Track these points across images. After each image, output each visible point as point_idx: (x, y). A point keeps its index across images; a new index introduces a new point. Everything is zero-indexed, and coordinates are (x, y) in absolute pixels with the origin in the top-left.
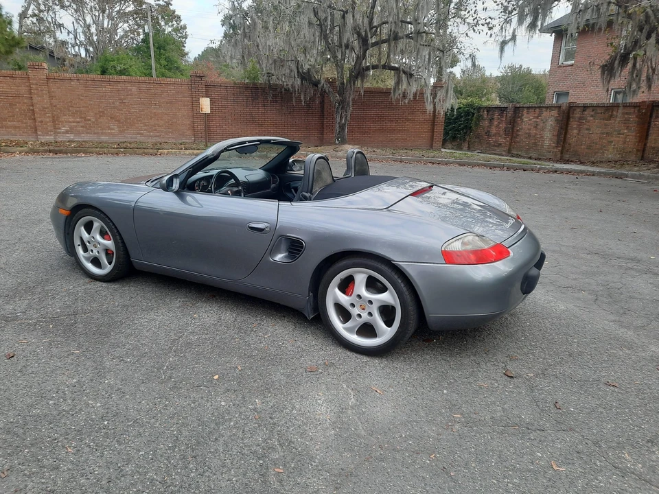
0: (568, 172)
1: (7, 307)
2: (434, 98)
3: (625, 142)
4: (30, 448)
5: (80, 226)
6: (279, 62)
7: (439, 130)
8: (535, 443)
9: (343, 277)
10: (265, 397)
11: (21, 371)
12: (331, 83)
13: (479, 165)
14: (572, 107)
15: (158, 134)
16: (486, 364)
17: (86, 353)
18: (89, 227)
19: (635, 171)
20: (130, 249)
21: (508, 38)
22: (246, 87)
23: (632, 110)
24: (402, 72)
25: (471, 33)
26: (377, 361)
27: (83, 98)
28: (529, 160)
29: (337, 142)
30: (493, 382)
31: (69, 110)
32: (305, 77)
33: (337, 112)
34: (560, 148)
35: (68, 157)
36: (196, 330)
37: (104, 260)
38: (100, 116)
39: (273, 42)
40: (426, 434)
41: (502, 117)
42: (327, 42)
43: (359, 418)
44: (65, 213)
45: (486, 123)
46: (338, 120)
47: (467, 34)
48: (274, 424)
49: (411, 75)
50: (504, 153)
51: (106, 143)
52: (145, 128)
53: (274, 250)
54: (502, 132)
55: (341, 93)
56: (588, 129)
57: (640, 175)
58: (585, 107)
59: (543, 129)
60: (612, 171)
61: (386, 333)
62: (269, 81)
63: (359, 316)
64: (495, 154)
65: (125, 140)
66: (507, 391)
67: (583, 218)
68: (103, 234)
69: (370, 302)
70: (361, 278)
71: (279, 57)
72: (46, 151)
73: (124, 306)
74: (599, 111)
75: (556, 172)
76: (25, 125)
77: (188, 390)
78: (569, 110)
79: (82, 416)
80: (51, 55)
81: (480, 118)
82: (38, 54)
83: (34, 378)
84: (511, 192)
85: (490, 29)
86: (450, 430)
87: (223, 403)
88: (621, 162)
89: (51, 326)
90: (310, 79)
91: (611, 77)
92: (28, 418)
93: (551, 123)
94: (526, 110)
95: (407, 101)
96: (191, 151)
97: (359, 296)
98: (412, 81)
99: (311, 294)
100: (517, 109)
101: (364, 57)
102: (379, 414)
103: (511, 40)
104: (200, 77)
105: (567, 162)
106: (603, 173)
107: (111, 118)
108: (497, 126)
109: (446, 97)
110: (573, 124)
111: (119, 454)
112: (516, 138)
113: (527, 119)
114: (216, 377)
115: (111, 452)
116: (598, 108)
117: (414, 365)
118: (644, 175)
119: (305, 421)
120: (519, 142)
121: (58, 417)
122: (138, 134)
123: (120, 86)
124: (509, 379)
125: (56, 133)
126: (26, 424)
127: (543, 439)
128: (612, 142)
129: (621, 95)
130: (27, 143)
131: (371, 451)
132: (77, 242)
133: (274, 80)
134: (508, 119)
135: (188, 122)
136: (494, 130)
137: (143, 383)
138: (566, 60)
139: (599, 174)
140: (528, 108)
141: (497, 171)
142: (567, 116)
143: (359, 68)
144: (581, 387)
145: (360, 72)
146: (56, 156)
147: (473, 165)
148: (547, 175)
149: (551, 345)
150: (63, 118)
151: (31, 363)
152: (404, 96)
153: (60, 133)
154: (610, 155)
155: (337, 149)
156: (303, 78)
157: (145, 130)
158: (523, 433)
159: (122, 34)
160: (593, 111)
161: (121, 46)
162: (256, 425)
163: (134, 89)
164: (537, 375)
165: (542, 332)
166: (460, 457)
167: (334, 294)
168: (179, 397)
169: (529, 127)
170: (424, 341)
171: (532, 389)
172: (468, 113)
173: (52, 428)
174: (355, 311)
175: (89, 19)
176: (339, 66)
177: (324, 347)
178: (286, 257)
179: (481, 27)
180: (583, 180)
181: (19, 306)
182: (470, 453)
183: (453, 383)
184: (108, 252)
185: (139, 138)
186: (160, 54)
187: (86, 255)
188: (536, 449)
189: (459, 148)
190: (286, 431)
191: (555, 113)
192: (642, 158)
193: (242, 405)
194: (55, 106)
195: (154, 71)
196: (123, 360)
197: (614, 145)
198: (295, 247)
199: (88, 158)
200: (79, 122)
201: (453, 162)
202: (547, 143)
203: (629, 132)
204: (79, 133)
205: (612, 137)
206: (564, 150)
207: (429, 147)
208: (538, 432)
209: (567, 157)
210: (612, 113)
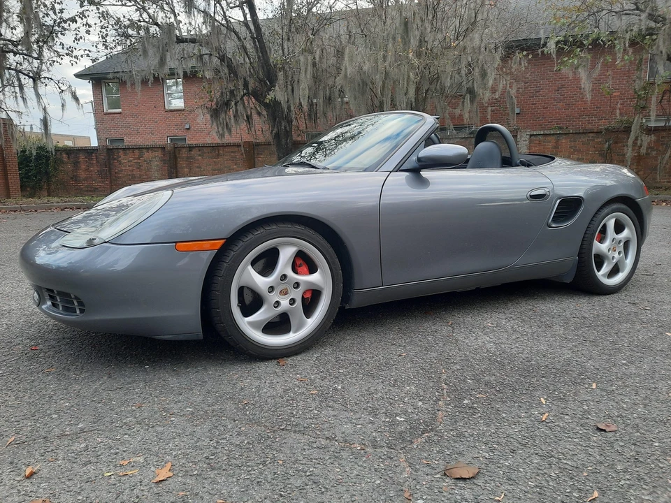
5: (245, 266)
7: (15, 176)
14: (177, 148)
23: (236, 149)
37: (301, 313)
41: (91, 159)
54: (95, 176)
58: (191, 148)
59: (148, 170)
63: (614, 257)
69: (621, 241)
74: (206, 151)
78: (175, 151)
81: (59, 162)
93: (156, 163)
94: (121, 152)
97: (614, 240)
108: (86, 170)
110: (182, 163)
113: (126, 160)
116: (204, 148)
120: (122, 184)
132: (236, 300)
138: (111, 108)
140: (125, 149)
142: (174, 155)
160: (200, 150)
174: (611, 255)
191: (158, 154)
210: (218, 152)
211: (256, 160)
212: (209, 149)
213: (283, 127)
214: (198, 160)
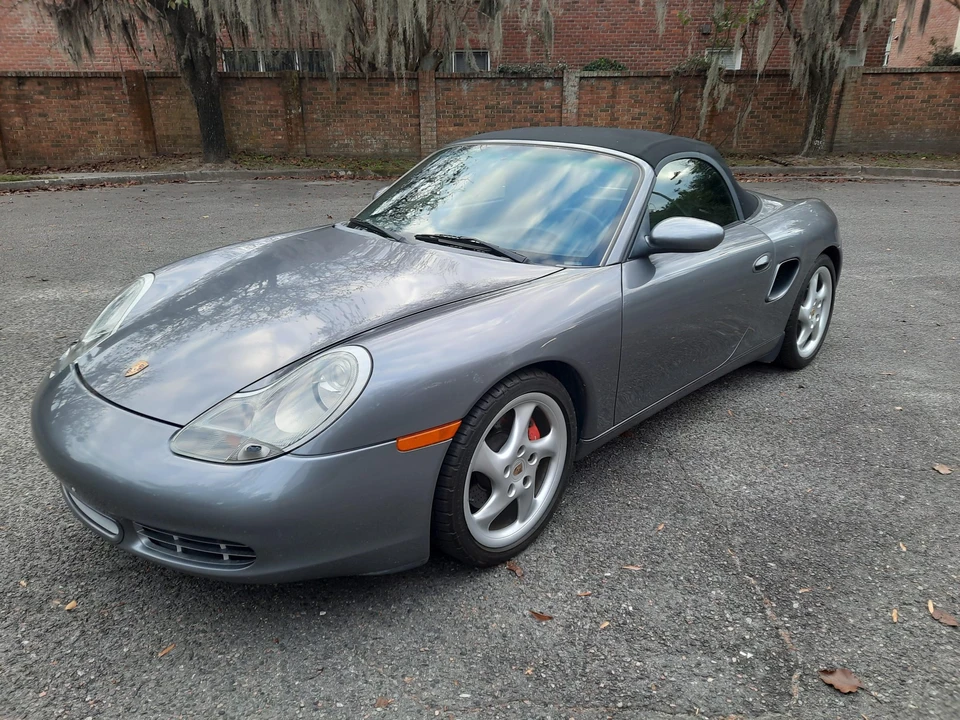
3: (118, 132)
56: (45, 115)
57: (202, 173)
58: (21, 78)
74: (52, 85)
88: (127, 160)
116: (49, 81)
118: (206, 174)
128: (96, 133)
154: (100, 153)
160: (41, 84)
192: (157, 152)
197: (103, 137)
203: (120, 116)
205: (93, 125)
206: (9, 153)
210: (78, 87)
211: (152, 104)
212: (59, 83)
213: (200, 50)
214: (39, 102)
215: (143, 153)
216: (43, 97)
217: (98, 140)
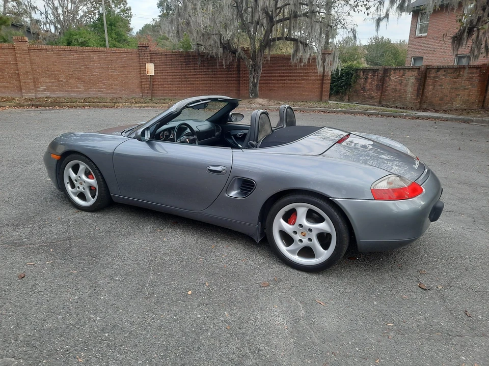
0: (428, 118)
1: (14, 233)
2: (324, 62)
3: (469, 95)
4: (47, 359)
5: (69, 168)
6: (206, 36)
7: (327, 87)
8: (458, 348)
9: (287, 210)
10: (232, 310)
11: (32, 290)
12: (246, 51)
13: (360, 113)
14: (428, 69)
15: (114, 91)
16: (402, 277)
17: (82, 273)
18: (76, 169)
19: (478, 117)
20: (109, 186)
21: (382, 16)
22: (181, 55)
23: (475, 71)
24: (299, 43)
25: (352, 12)
26: (315, 277)
27: (56, 64)
28: (397, 110)
29: (251, 96)
30: (412, 294)
31: (46, 74)
32: (226, 46)
33: (251, 74)
34: (419, 100)
35: (47, 110)
36: (167, 252)
37: (89, 195)
38: (70, 78)
39: (202, 20)
40: (368, 341)
41: (374, 76)
42: (242, 20)
43: (311, 328)
44: (56, 157)
45: (362, 81)
46: (252, 79)
47: (349, 13)
48: (243, 334)
49: (306, 45)
50: (376, 104)
51: (75, 98)
52: (105, 86)
53: (229, 189)
54: (374, 88)
55: (254, 59)
56: (440, 86)
57: (482, 120)
58: (439, 69)
59: (406, 85)
60: (461, 117)
61: (323, 255)
62: (198, 50)
63: (301, 241)
64: (369, 105)
65: (90, 96)
66: (424, 302)
67: (447, 155)
68: (87, 174)
69: (310, 230)
70: (302, 210)
71: (206, 32)
72: (29, 105)
73: (107, 232)
74: (449, 72)
75: (418, 118)
76: (12, 85)
77: (169, 304)
78: (426, 71)
79: (87, 329)
80: (29, 31)
81: (357, 77)
82: (18, 30)
83: (43, 295)
84: (388, 134)
85: (367, 9)
86: (387, 338)
87: (199, 316)
88: (466, 110)
89: (51, 250)
90: (230, 48)
91: (459, 46)
92: (42, 331)
93: (412, 80)
94: (392, 71)
95: (302, 65)
96: (140, 104)
97: (301, 226)
98: (307, 49)
99: (259, 223)
100: (386, 71)
101: (271, 31)
102: (326, 324)
103: (384, 17)
104: (146, 47)
105: (425, 110)
106: (454, 119)
107: (79, 79)
108: (371, 83)
109: (333, 62)
110: (429, 81)
111: (121, 363)
112: (385, 92)
113: (394, 77)
114: (190, 292)
115: (114, 361)
116: (449, 70)
117: (346, 279)
118: (485, 120)
119: (268, 331)
120: (388, 95)
121: (67, 331)
122: (99, 91)
123: (84, 55)
124: (423, 291)
125: (37, 91)
126: (42, 336)
127: (463, 344)
128: (459, 95)
129: (465, 59)
130: (14, 99)
131: (326, 357)
132: (66, 180)
133: (202, 49)
134: (379, 78)
135: (137, 82)
136: (368, 86)
137: (132, 298)
138: (421, 33)
139: (451, 120)
140: (394, 69)
141: (374, 118)
142: (425, 75)
143: (267, 40)
144: (482, 297)
145: (267, 43)
146: (37, 109)
147: (355, 113)
148: (412, 121)
149: (449, 261)
150: (41, 80)
151: (39, 283)
152: (301, 61)
153: (39, 91)
154: (457, 105)
155: (251, 102)
156: (224, 48)
157: (105, 88)
158: (446, 339)
159: (82, 14)
160: (445, 71)
161: (82, 23)
162: (229, 335)
163: (95, 57)
164: (445, 287)
165: (440, 249)
166: (401, 362)
167: (280, 223)
168: (163, 311)
169: (396, 84)
170: (349, 259)
171: (443, 298)
172: (348, 74)
173: (63, 340)
174: (297, 237)
175: (56, 4)
176: (252, 38)
177: (270, 266)
178: (238, 193)
179: (360, 8)
180: (440, 124)
181: (24, 232)
182: (407, 357)
183: (380, 295)
184: (91, 188)
185: (100, 95)
186: (112, 29)
187: (73, 190)
188: (460, 353)
189: (342, 100)
190: (254, 340)
191: (415, 73)
192: (483, 107)
193: (214, 317)
194: (35, 70)
195: (107, 42)
196: (113, 279)
197: (461, 98)
198: (246, 185)
199: (62, 110)
200: (53, 83)
201: (340, 111)
202: (409, 96)
203: (472, 87)
204: (54, 91)
205: (459, 91)
206: (422, 101)
207: (319, 100)
208: (458, 337)
209: (424, 106)
210: (459, 73)
212: (452, 71)
214: (442, 79)
215: (475, 107)
216: (444, 77)
217: (458, 99)
